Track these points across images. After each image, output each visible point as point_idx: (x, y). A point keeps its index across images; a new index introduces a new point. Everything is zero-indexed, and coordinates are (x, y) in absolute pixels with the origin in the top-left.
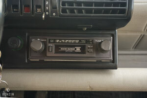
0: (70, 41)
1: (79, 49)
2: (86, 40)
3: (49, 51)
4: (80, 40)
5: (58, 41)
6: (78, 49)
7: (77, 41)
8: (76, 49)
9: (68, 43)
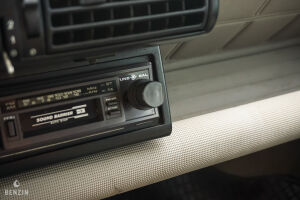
0: (58, 96)
1: (84, 111)
2: (98, 85)
3: (9, 135)
4: (84, 89)
5: (26, 102)
6: (81, 111)
7: (77, 93)
8: (75, 111)
9: (54, 101)
